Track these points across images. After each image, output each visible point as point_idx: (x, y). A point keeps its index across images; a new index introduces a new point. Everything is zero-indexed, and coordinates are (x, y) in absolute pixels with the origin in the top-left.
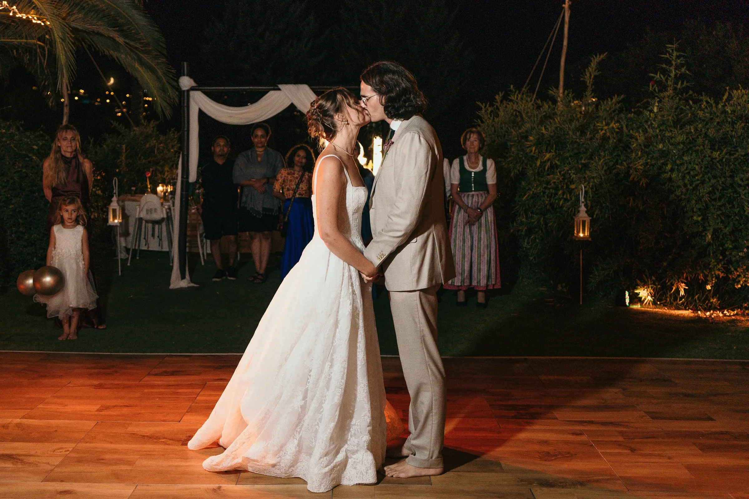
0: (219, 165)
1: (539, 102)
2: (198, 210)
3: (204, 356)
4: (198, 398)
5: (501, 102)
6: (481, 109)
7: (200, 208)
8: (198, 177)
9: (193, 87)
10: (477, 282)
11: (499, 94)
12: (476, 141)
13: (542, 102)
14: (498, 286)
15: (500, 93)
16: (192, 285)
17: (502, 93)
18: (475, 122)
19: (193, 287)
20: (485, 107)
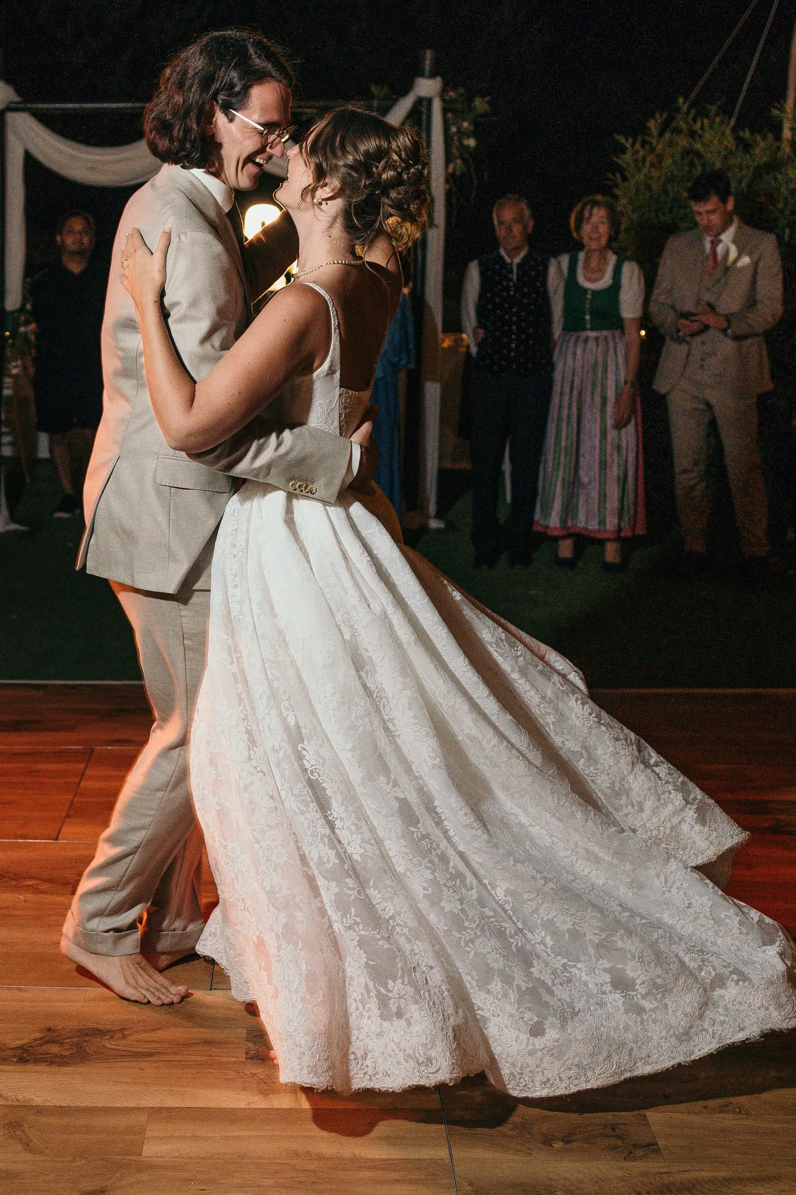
0: (73, 274)
1: (746, 134)
2: (25, 368)
3: (73, 687)
4: (83, 784)
5: (661, 134)
6: (623, 150)
7: (29, 362)
8: (24, 298)
9: (12, 103)
10: (600, 523)
11: (654, 118)
12: (603, 223)
13: (752, 134)
14: (640, 530)
15: (658, 116)
16: (14, 527)
17: (661, 115)
18: (608, 179)
19: (16, 531)
20: (633, 145)
